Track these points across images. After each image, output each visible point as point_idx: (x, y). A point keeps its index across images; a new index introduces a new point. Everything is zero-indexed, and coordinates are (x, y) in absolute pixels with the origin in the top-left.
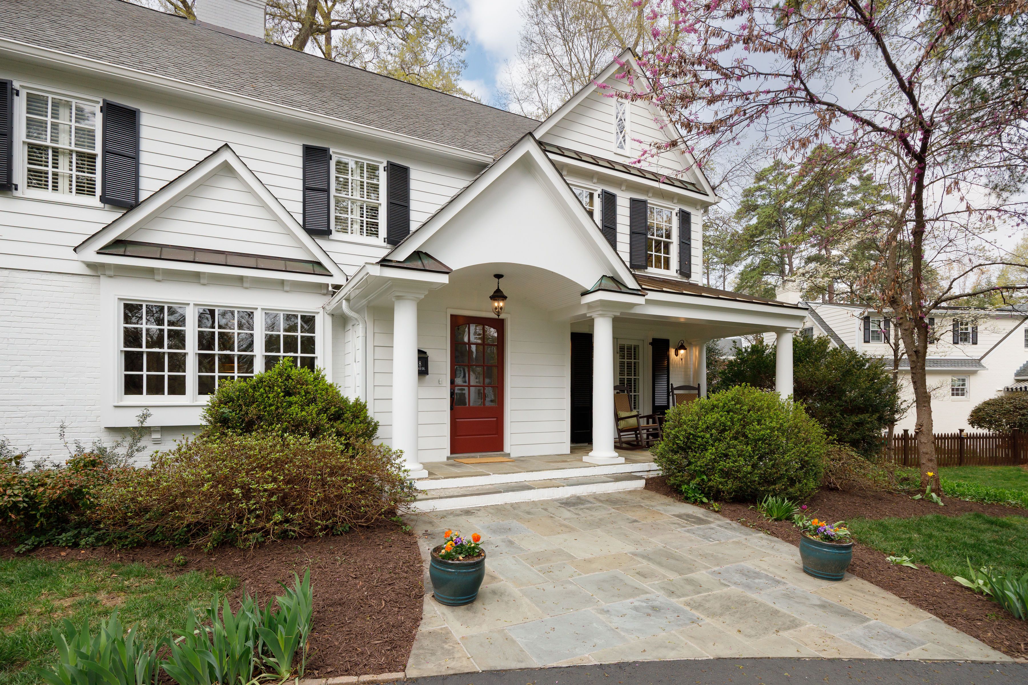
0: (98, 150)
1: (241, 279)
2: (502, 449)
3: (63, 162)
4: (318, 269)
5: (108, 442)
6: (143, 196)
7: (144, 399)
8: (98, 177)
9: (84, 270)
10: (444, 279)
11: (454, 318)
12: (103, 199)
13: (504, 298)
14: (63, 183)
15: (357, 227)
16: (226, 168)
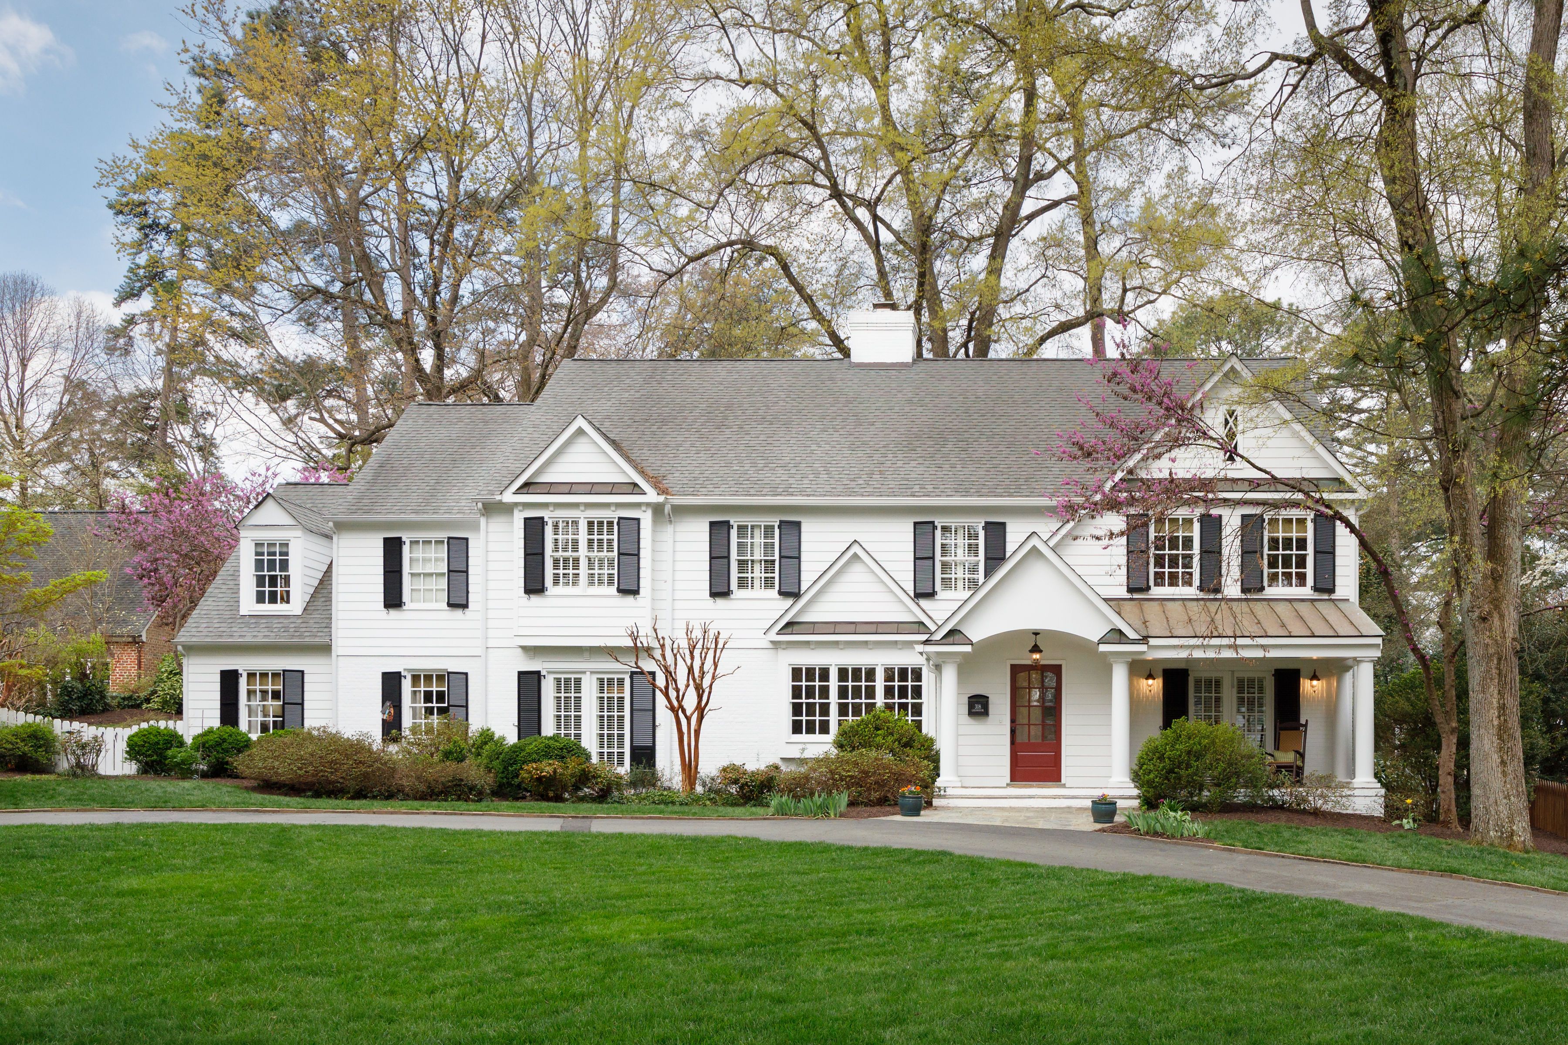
0: (777, 557)
1: (866, 643)
2: (1059, 780)
3: (757, 567)
4: (922, 629)
5: (780, 763)
6: (804, 587)
7: (804, 737)
8: (776, 575)
9: (770, 646)
10: (968, 649)
11: (1013, 667)
12: (780, 593)
13: (1040, 651)
14: (757, 583)
15: (960, 584)
16: (856, 556)
